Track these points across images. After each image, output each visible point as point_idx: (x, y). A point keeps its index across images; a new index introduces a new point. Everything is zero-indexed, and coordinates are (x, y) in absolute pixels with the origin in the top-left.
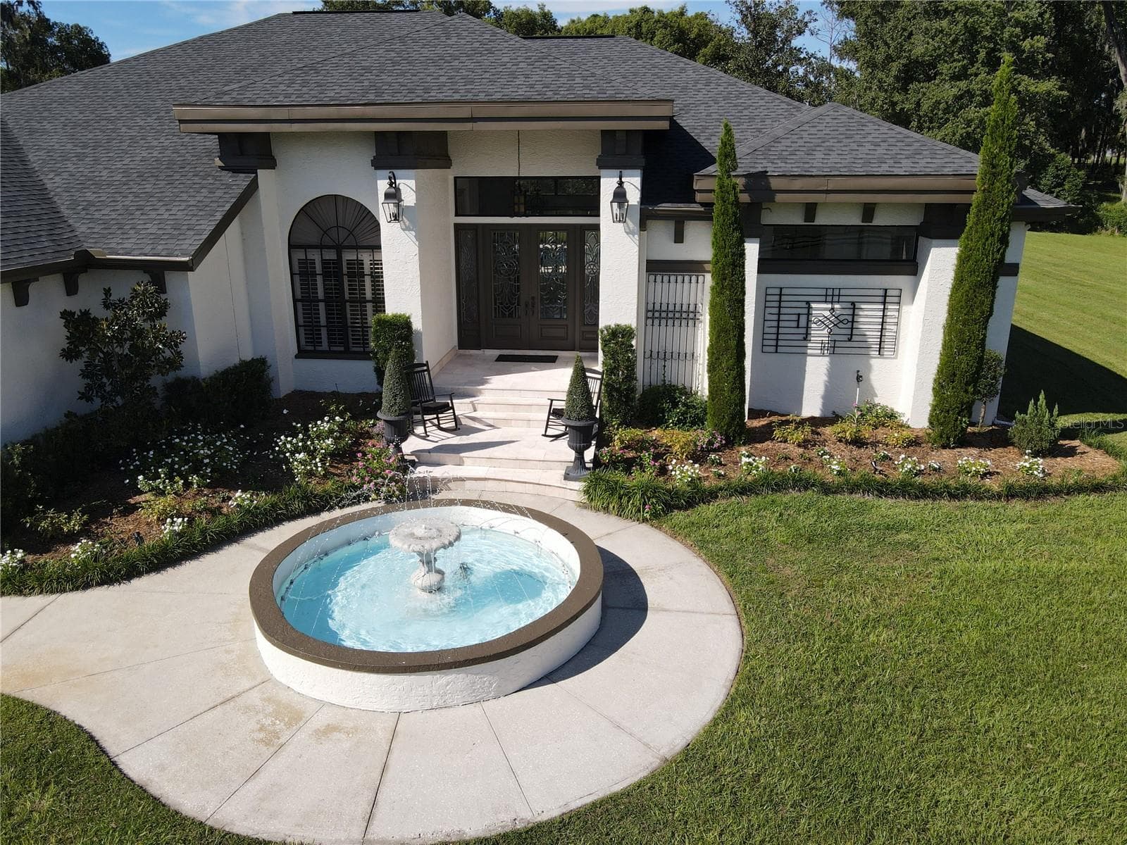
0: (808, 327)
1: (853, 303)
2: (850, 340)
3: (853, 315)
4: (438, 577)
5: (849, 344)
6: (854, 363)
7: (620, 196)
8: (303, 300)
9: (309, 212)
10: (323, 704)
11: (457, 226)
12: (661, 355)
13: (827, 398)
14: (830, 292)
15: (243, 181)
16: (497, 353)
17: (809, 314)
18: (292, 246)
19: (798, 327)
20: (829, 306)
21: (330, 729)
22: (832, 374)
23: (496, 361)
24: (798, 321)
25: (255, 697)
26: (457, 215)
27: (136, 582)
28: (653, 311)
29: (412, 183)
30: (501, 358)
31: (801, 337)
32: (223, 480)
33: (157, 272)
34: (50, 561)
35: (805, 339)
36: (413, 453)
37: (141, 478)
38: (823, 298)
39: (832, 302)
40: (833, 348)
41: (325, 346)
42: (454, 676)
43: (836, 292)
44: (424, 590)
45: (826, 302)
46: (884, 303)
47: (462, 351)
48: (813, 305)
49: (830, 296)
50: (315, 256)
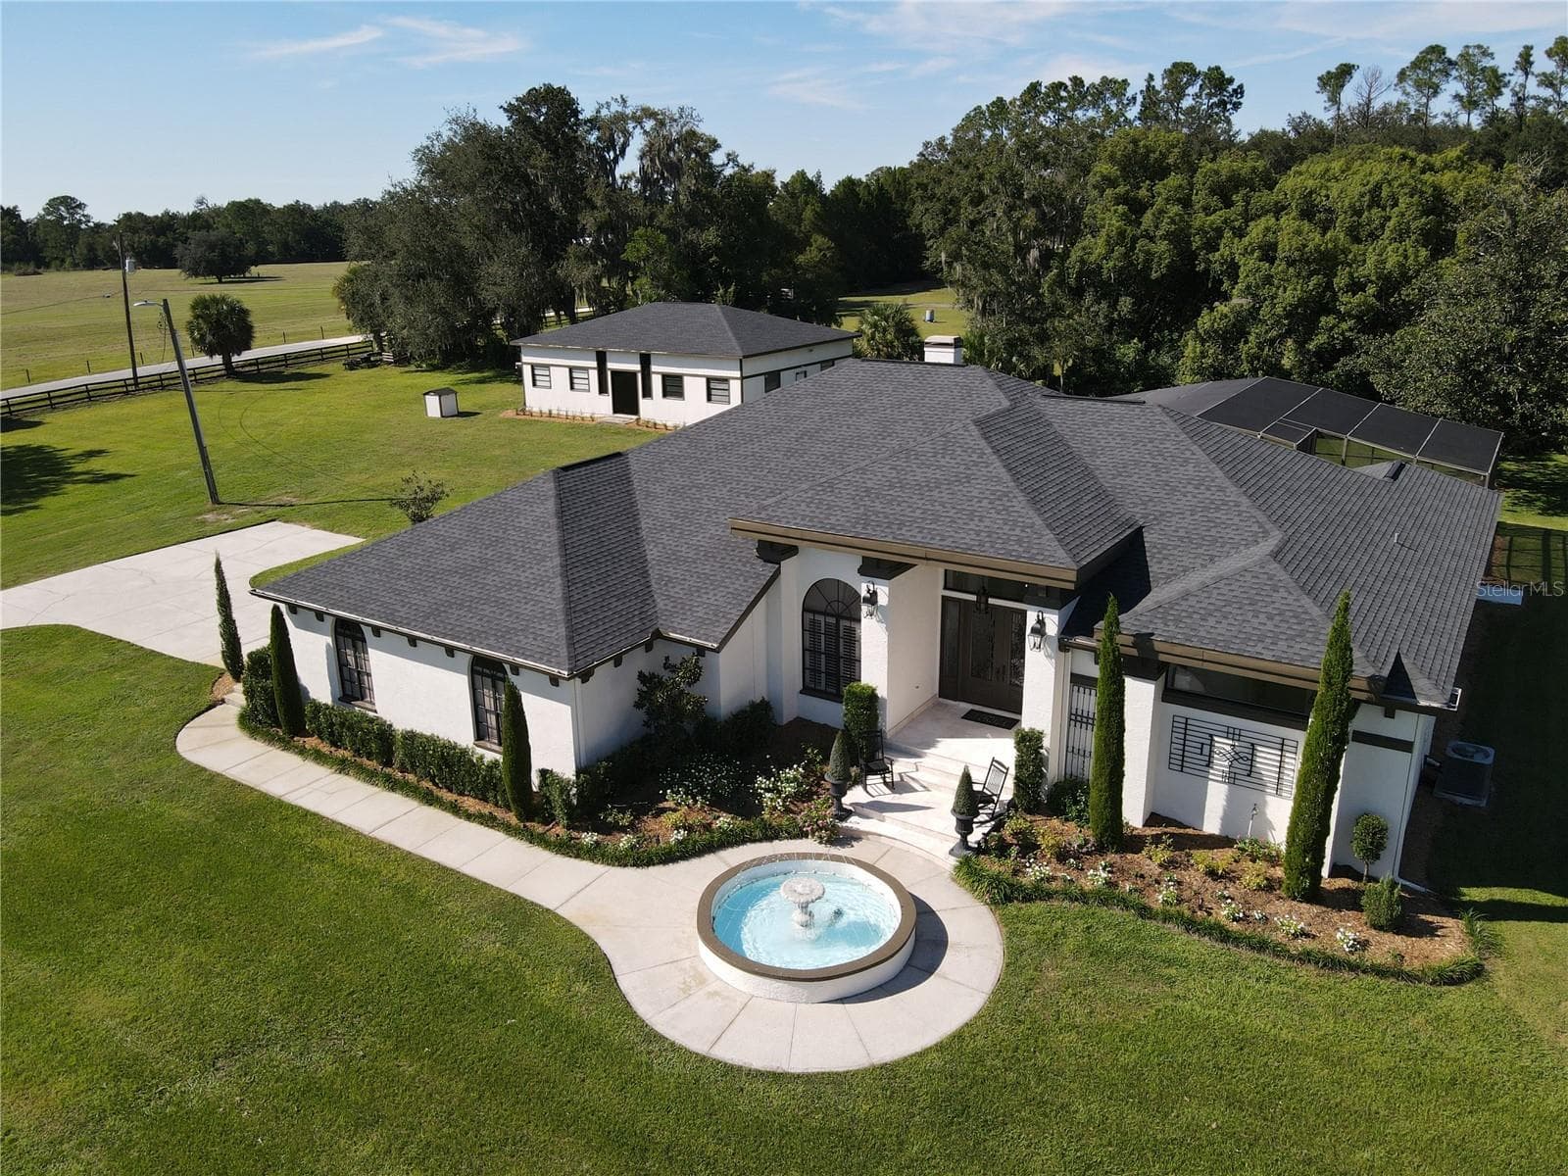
0: (1210, 756)
1: (1253, 745)
2: (1249, 775)
3: (1253, 755)
4: (807, 917)
5: (1248, 779)
6: (1253, 796)
7: (1040, 630)
8: (810, 651)
9: (818, 587)
10: (718, 978)
11: (944, 599)
12: (1082, 752)
13: (1226, 819)
14: (1231, 730)
15: (770, 568)
16: (967, 707)
17: (1211, 745)
18: (804, 610)
19: (1201, 754)
20: (1231, 742)
21: (716, 993)
22: (1230, 799)
23: (964, 717)
24: (1202, 749)
25: (687, 964)
26: (945, 588)
27: (651, 869)
28: (1076, 715)
29: (886, 589)
30: (971, 716)
31: (1205, 763)
32: (718, 803)
34: (608, 841)
35: (1208, 766)
36: (851, 804)
37: (669, 791)
38: (1225, 735)
39: (1233, 740)
40: (1232, 779)
41: (823, 687)
43: (1237, 732)
45: (1227, 738)
46: (1282, 750)
47: (941, 699)
48: (1216, 739)
49: (1231, 734)
50: (821, 618)
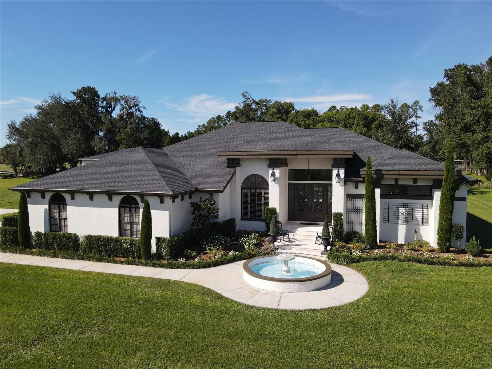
0: (398, 215)
1: (412, 208)
2: (412, 220)
3: (413, 212)
5: (412, 221)
6: (414, 227)
7: (338, 175)
8: (244, 204)
9: (248, 179)
10: (263, 290)
11: (289, 183)
12: (352, 223)
13: (406, 238)
14: (405, 205)
15: (233, 170)
16: (300, 222)
17: (398, 211)
18: (242, 188)
19: (395, 215)
20: (405, 209)
21: (266, 294)
22: (407, 230)
23: (300, 224)
24: (395, 213)
25: (247, 288)
26: (289, 180)
27: (210, 268)
28: (349, 209)
29: (279, 171)
30: (301, 224)
31: (396, 218)
33: (211, 193)
34: (191, 262)
35: (398, 219)
36: (277, 246)
37: (207, 246)
38: (403, 206)
39: (406, 208)
40: (407, 222)
41: (249, 217)
42: (295, 284)
43: (407, 205)
44: (285, 271)
45: (404, 207)
46: (423, 208)
47: (289, 221)
48: (400, 208)
49: (405, 206)
50: (249, 191)
